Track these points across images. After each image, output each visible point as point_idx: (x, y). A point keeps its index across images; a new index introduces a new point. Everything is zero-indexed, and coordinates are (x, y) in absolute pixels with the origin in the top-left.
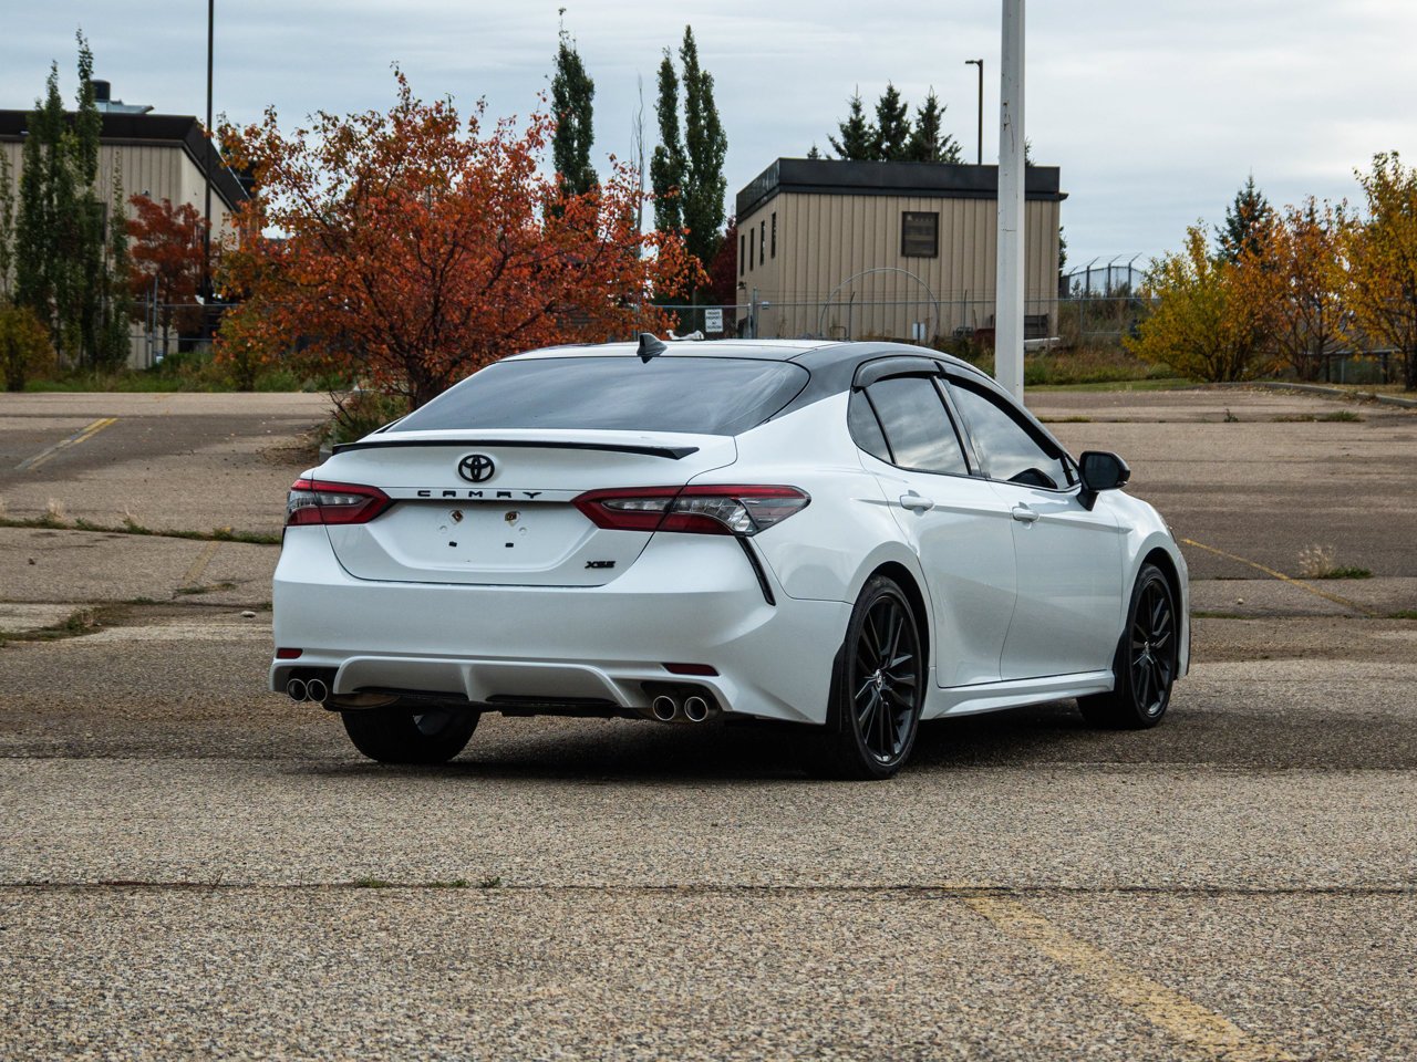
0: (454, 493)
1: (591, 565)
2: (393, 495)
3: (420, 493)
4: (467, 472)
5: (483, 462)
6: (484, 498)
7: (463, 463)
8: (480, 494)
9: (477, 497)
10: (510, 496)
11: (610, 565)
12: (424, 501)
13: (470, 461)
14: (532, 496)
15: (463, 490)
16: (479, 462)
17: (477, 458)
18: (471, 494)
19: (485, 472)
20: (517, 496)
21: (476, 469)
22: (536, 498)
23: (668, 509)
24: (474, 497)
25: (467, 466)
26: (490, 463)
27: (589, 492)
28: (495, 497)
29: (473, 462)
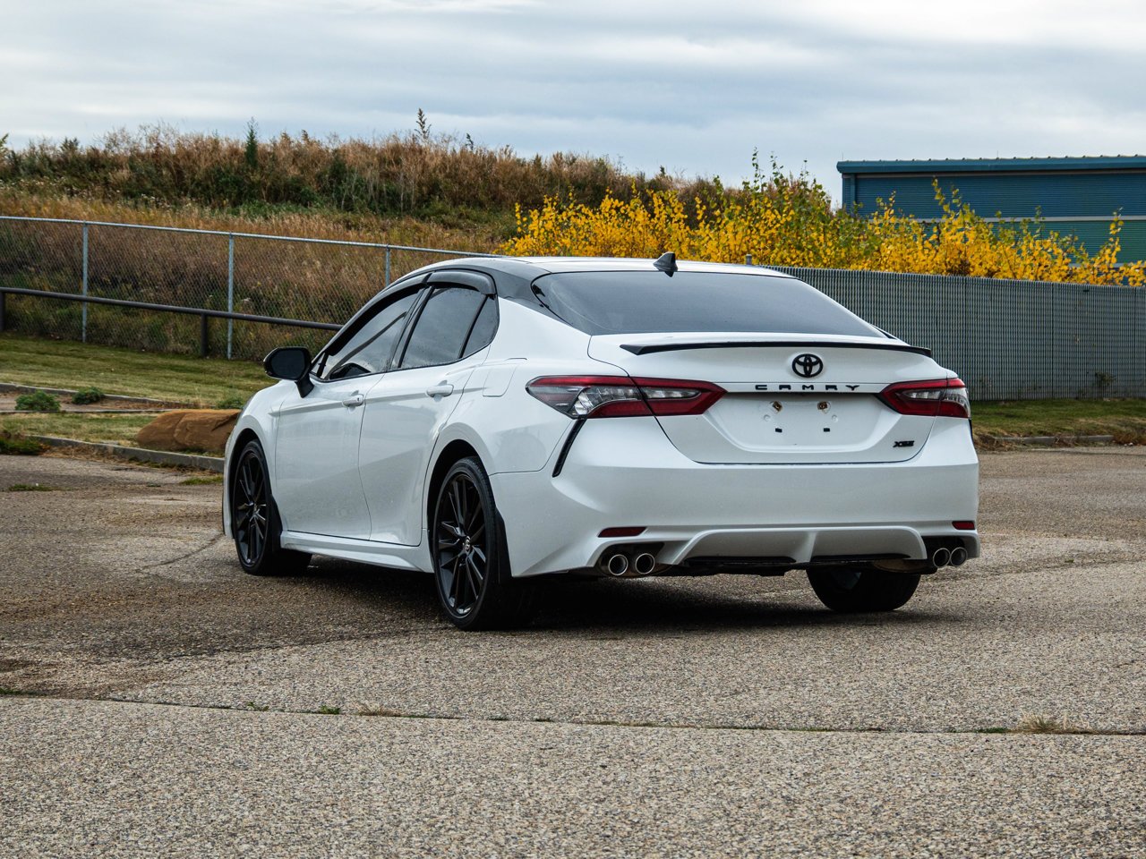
0: (789, 387)
1: (897, 444)
2: (730, 389)
3: (757, 387)
4: (800, 369)
5: (814, 360)
6: (815, 390)
7: (796, 361)
8: (812, 387)
9: (809, 390)
10: (836, 389)
11: (910, 444)
12: (760, 394)
13: (802, 360)
14: (853, 388)
15: (797, 384)
16: (810, 360)
17: (808, 357)
18: (804, 387)
19: (815, 369)
20: (842, 389)
21: (808, 366)
22: (856, 390)
23: (942, 397)
24: (807, 390)
25: (800, 363)
26: (819, 361)
27: (892, 384)
28: (824, 390)
29: (805, 360)
